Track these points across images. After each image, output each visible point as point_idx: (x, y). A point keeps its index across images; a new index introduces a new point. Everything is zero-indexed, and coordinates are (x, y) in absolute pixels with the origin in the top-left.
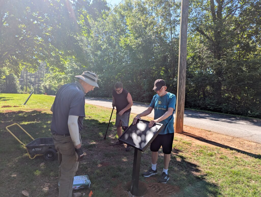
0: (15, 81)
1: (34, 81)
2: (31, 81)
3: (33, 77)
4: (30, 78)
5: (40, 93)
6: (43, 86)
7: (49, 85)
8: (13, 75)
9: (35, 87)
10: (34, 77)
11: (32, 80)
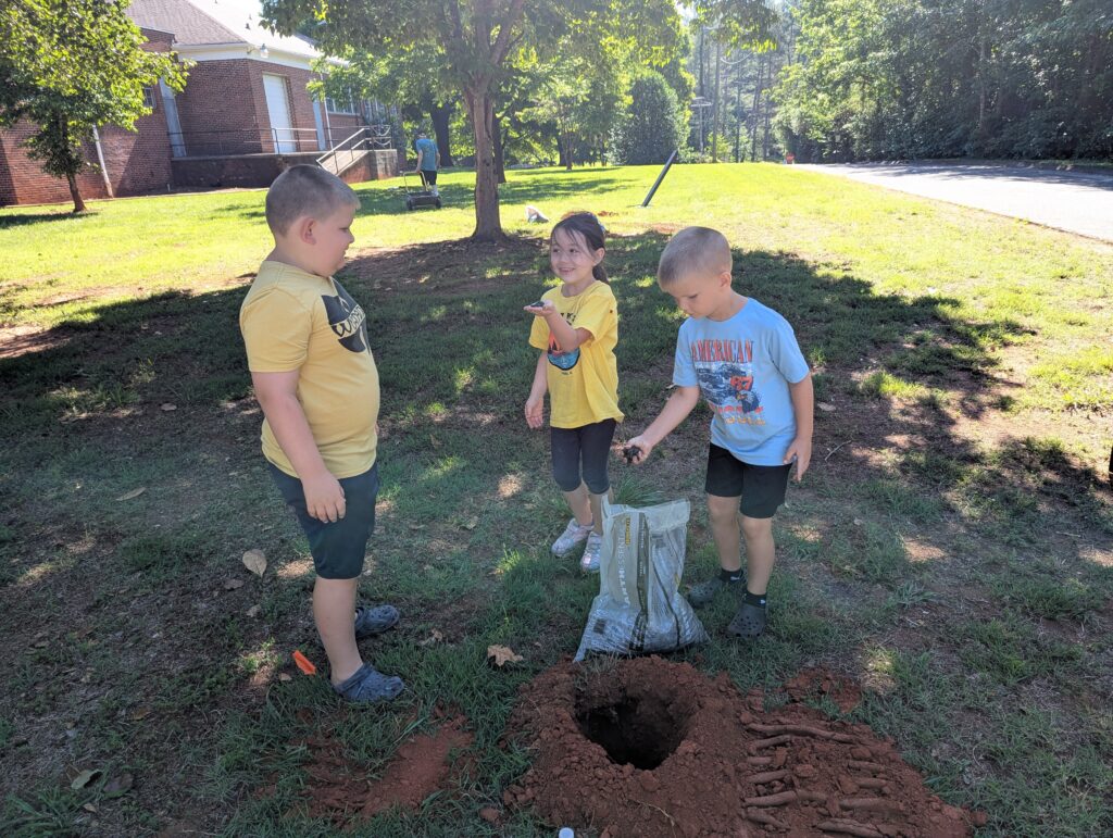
0: (669, 114)
1: (751, 105)
2: (743, 108)
3: (749, 91)
4: (739, 94)
5: (775, 156)
6: (780, 122)
7: (802, 117)
8: (663, 92)
9: (755, 132)
10: (754, 87)
11: (747, 101)
